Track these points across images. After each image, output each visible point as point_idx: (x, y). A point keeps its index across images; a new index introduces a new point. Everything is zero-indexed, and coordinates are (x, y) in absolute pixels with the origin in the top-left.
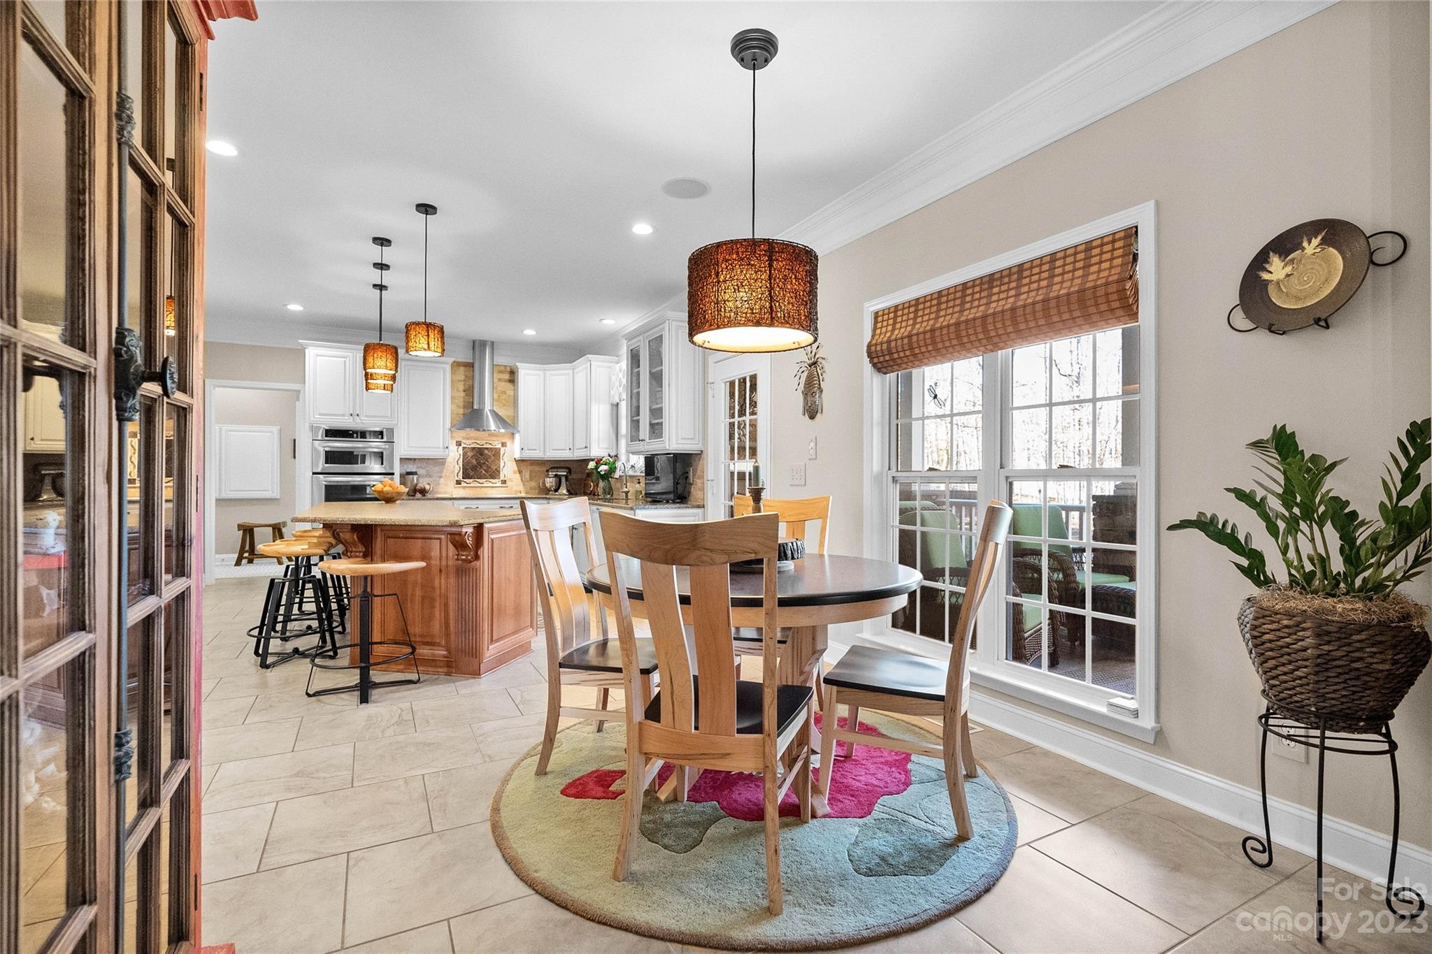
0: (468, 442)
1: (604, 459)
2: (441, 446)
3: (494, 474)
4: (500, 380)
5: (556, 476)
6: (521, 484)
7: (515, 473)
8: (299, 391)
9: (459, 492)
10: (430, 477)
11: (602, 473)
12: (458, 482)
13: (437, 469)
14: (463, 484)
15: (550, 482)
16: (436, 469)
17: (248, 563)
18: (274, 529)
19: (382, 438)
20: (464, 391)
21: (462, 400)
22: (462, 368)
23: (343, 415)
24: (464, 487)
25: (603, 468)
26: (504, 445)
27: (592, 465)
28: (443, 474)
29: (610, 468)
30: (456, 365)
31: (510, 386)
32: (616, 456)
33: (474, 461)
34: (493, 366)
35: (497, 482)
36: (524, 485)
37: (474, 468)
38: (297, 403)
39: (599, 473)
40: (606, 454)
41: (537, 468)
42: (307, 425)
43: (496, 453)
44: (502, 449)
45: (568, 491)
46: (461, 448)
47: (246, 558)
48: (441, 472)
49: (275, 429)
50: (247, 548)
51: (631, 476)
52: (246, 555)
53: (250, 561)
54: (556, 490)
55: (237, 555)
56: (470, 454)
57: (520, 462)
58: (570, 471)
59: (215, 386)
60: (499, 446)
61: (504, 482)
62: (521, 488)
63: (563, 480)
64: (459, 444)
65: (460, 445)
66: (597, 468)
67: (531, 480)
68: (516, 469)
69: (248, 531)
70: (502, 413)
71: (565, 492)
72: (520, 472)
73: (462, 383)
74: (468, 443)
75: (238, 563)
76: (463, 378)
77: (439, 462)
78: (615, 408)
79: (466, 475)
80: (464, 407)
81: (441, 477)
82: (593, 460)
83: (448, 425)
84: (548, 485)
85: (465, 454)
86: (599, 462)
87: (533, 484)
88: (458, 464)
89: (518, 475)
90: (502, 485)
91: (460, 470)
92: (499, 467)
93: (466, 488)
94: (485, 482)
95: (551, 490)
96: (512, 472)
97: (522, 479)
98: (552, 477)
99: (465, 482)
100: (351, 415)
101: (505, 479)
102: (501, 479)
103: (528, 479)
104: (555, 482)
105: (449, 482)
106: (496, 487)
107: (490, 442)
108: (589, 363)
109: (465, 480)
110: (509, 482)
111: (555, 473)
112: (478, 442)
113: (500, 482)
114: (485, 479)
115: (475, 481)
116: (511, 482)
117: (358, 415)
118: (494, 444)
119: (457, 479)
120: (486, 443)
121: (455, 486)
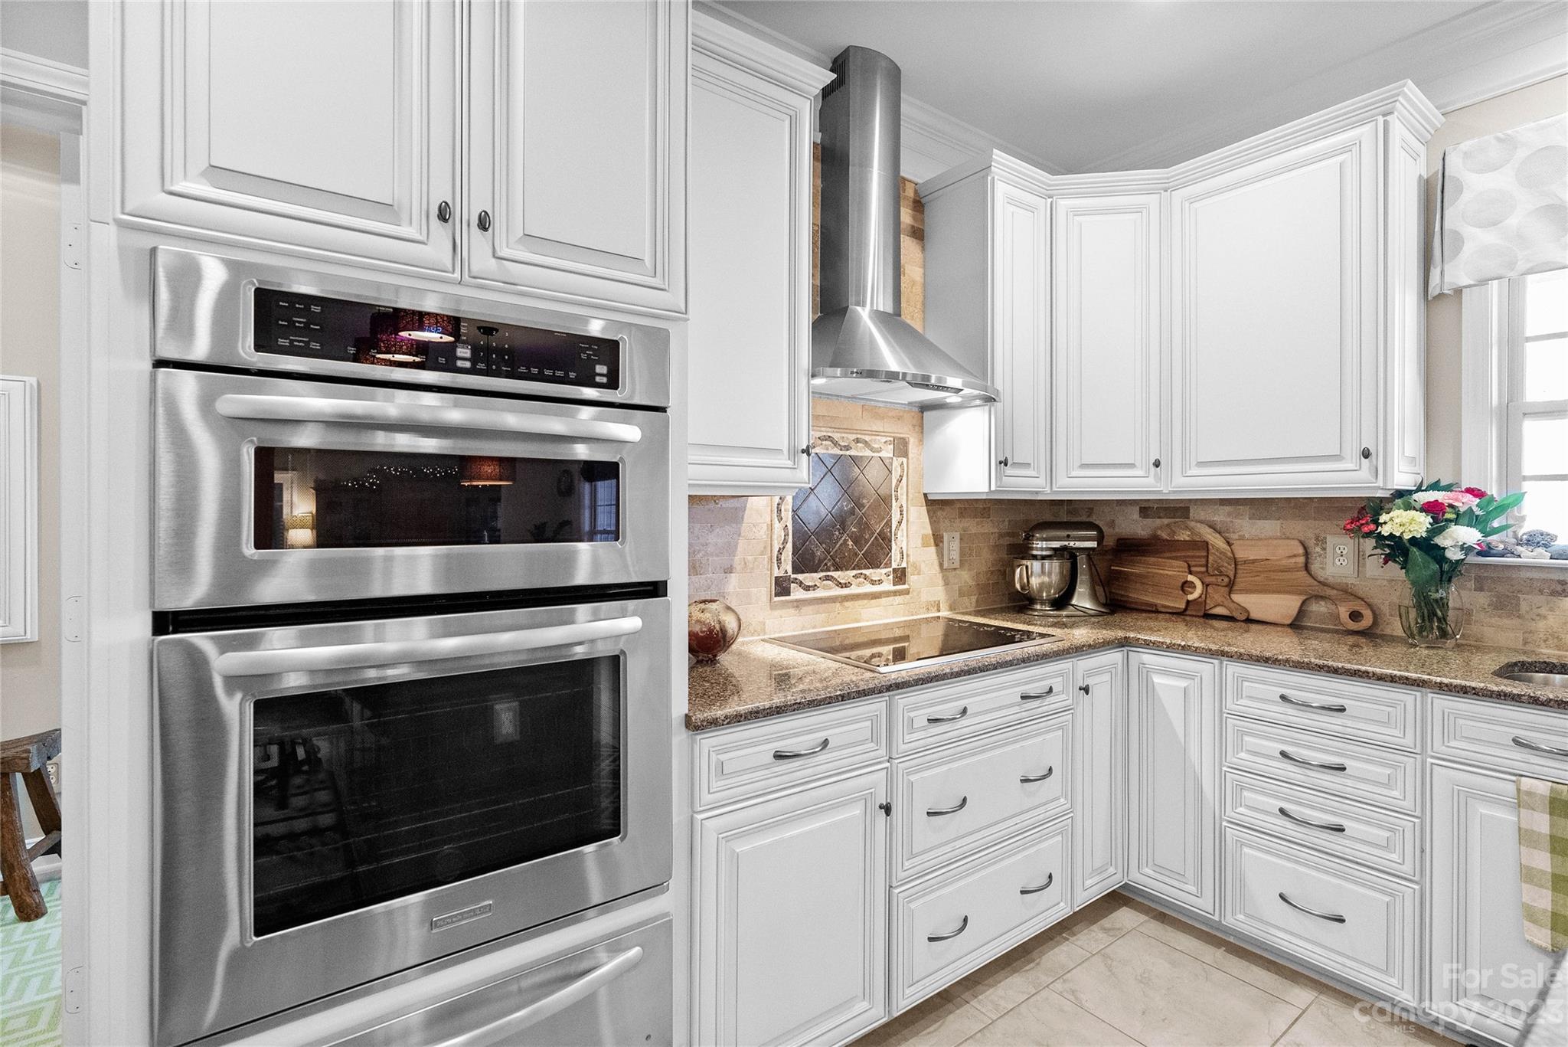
3: (873, 550)
5: (1058, 553)
6: (940, 576)
7: (925, 545)
9: (785, 625)
12: (782, 587)
14: (797, 593)
15: (1041, 575)
23: (386, 209)
24: (799, 604)
28: (739, 553)
33: (823, 504)
35: (884, 579)
37: (824, 532)
41: (973, 526)
43: (880, 476)
44: (896, 466)
45: (1098, 601)
48: (730, 549)
54: (1062, 604)
57: (934, 509)
58: (1097, 539)
60: (887, 452)
61: (900, 576)
62: (941, 592)
63: (1083, 565)
68: (930, 532)
71: (1088, 604)
72: (938, 540)
77: (732, 510)
79: (804, 562)
81: (729, 570)
83: (806, 357)
84: (1030, 583)
88: (780, 519)
89: (933, 549)
90: (895, 593)
91: (785, 542)
92: (889, 524)
93: (805, 609)
94: (854, 582)
95: (1043, 603)
96: (919, 542)
97: (941, 565)
98: (1044, 558)
99: (801, 583)
100: (444, 214)
101: (904, 565)
102: (894, 565)
103: (957, 565)
104: (1061, 573)
105: (754, 590)
106: (883, 600)
107: (867, 438)
108: (1381, 119)
109: (800, 577)
110: (912, 578)
111: (1056, 544)
112: (836, 436)
113: (891, 577)
114: (854, 572)
115: (827, 578)
116: (916, 577)
117: (484, 223)
118: (876, 446)
119: (777, 573)
120: (857, 441)
121: (773, 607)
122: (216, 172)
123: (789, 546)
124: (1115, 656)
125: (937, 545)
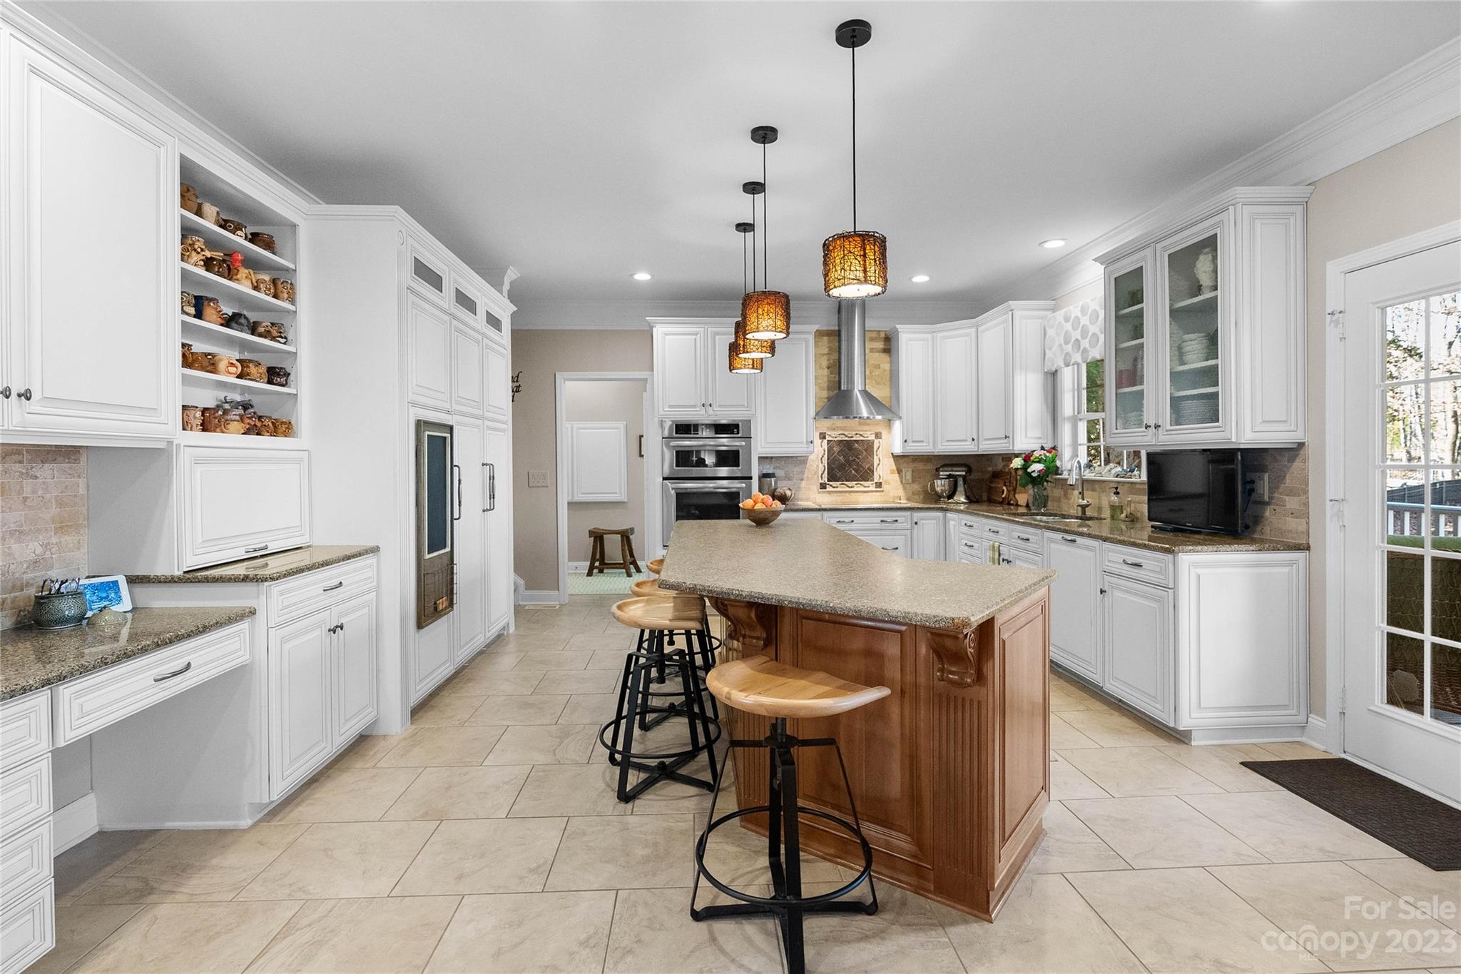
0: (834, 433)
1: (1036, 454)
2: (805, 442)
3: (865, 474)
4: (872, 350)
5: (949, 476)
6: (900, 486)
7: (892, 472)
8: (646, 380)
9: (825, 499)
10: (790, 479)
11: (1035, 475)
12: (823, 486)
13: (797, 469)
14: (829, 488)
15: (941, 485)
16: (795, 469)
17: (599, 572)
18: (622, 536)
19: (738, 433)
20: (828, 368)
21: (826, 379)
22: (825, 338)
23: (694, 406)
24: (830, 492)
25: (1036, 468)
26: (878, 435)
27: (1017, 463)
28: (805, 476)
29: (1048, 468)
30: (819, 334)
31: (885, 357)
32: (1054, 448)
33: (841, 458)
34: (864, 331)
35: (870, 485)
36: (905, 489)
37: (841, 467)
38: (644, 393)
39: (1029, 474)
40: (1037, 447)
41: (920, 466)
42: (656, 419)
43: (869, 447)
44: (876, 442)
45: (967, 497)
46: (825, 441)
47: (597, 568)
48: (802, 472)
49: (622, 425)
50: (598, 557)
51: (1088, 481)
52: (597, 564)
53: (601, 571)
54: (951, 496)
55: (589, 563)
56: (836, 449)
57: (897, 458)
58: (969, 470)
59: (566, 380)
60: (872, 437)
61: (879, 485)
62: (901, 492)
63: (960, 482)
64: (823, 436)
65: (824, 438)
66: (1025, 468)
67: (913, 481)
68: (894, 468)
69: (598, 537)
70: (875, 393)
71: (963, 499)
72: (899, 471)
73: (825, 357)
74: (834, 435)
75: (590, 574)
76: (826, 351)
77: (800, 461)
78: (1050, 377)
79: (832, 477)
80: (829, 389)
81: (802, 480)
82: (1017, 456)
83: (812, 414)
84: (938, 489)
85: (829, 450)
86: (1028, 459)
87: (916, 487)
88: (822, 463)
89: (897, 475)
90: (876, 491)
91: (824, 470)
92: (873, 465)
93: (832, 495)
94: (856, 486)
95: (944, 497)
96: (889, 472)
97: (901, 482)
98: (943, 478)
99: (831, 485)
100: (703, 405)
101: (881, 481)
102: (876, 481)
103: (910, 481)
104: (949, 485)
105: (812, 487)
106: (869, 494)
107: (861, 433)
108: (1010, 313)
109: (831, 483)
110: (885, 487)
111: (948, 473)
112: (846, 433)
113: (874, 485)
114: (856, 483)
115: (843, 484)
116: (887, 486)
117: (710, 405)
118: (866, 436)
119: (821, 481)
120: (856, 434)
121: (819, 493)
122: (670, 407)
123: (826, 472)
124: (940, 514)
125: (899, 473)
